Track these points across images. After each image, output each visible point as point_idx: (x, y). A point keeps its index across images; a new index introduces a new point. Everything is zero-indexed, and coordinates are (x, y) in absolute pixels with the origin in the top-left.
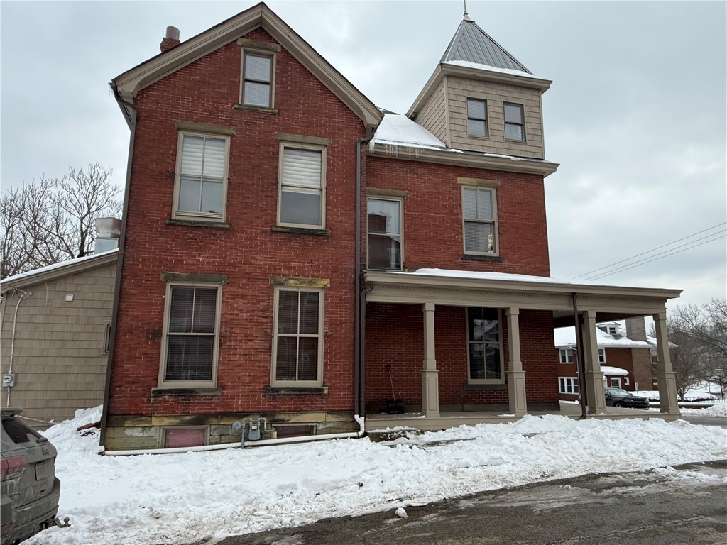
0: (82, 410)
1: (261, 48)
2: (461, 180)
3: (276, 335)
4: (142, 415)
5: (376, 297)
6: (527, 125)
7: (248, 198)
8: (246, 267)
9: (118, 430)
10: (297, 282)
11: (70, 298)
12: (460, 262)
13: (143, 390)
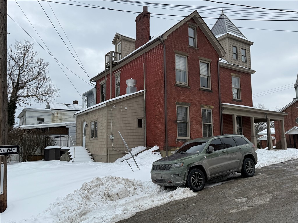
0: (134, 148)
1: (193, 26)
2: (232, 74)
3: (202, 123)
4: (174, 147)
5: (224, 112)
6: (247, 57)
7: (193, 78)
8: (194, 101)
9: (169, 151)
10: (206, 106)
11: (126, 108)
12: (232, 101)
13: (174, 139)
